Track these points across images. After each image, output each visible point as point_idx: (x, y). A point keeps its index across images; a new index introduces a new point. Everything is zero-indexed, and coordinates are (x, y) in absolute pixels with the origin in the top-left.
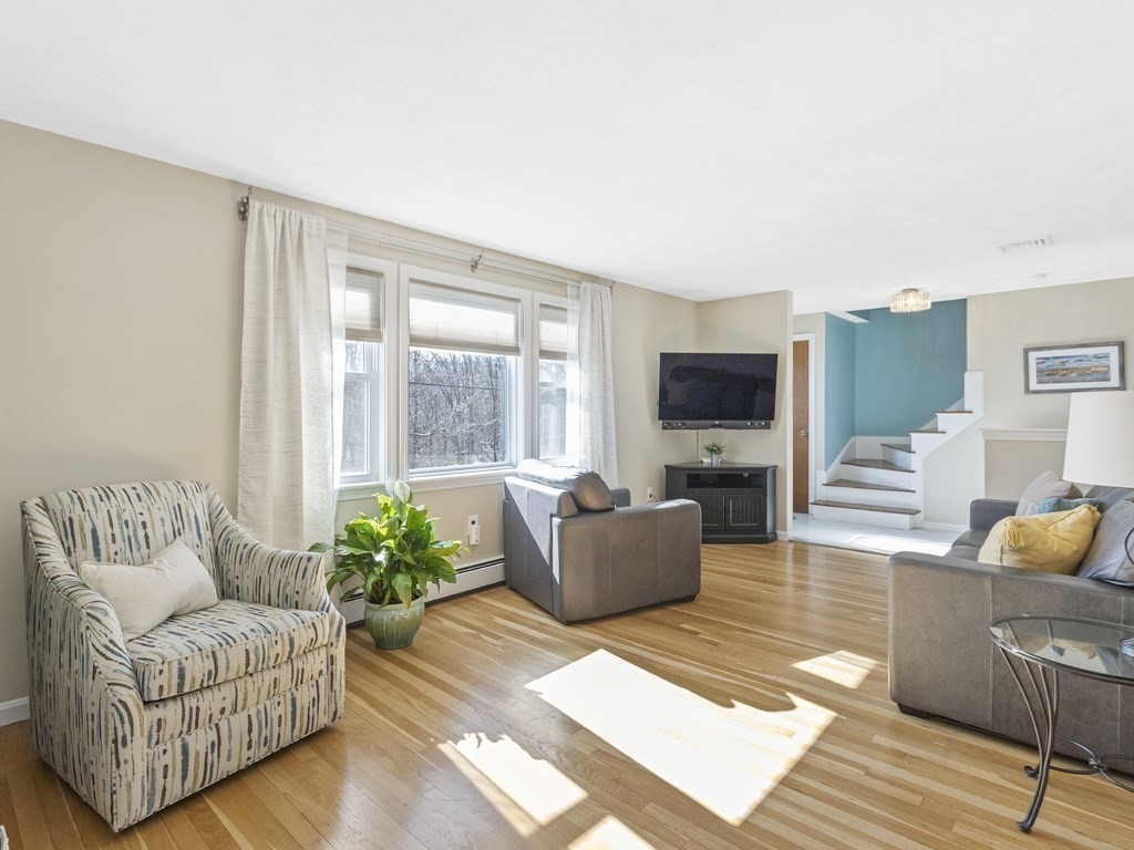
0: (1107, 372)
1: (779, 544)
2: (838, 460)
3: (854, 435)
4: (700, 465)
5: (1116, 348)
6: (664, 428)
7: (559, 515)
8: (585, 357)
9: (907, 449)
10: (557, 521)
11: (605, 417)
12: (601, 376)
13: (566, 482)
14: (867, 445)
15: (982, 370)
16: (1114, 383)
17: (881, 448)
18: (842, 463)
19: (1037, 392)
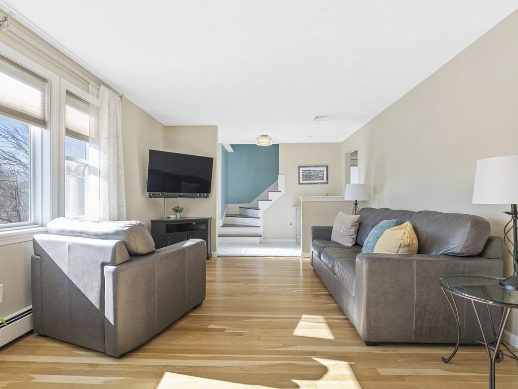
0: (323, 177)
1: (212, 259)
2: (224, 215)
3: (228, 204)
4: (168, 219)
5: (326, 168)
6: (150, 197)
7: (112, 263)
8: (104, 142)
9: (257, 208)
10: (109, 269)
11: (118, 187)
12: (116, 157)
13: (117, 233)
14: (235, 208)
15: (284, 174)
16: (325, 181)
17: (239, 208)
18: (226, 216)
19: (302, 184)
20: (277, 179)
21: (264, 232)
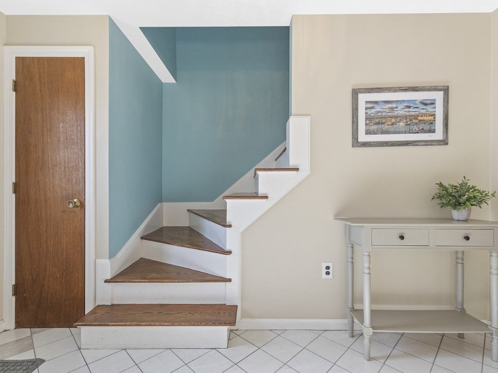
0: (432, 123)
2: (136, 235)
3: (161, 201)
5: (442, 93)
15: (309, 115)
16: (438, 135)
17: (187, 213)
18: (142, 238)
19: (365, 144)
20: (282, 136)
21: (243, 297)
